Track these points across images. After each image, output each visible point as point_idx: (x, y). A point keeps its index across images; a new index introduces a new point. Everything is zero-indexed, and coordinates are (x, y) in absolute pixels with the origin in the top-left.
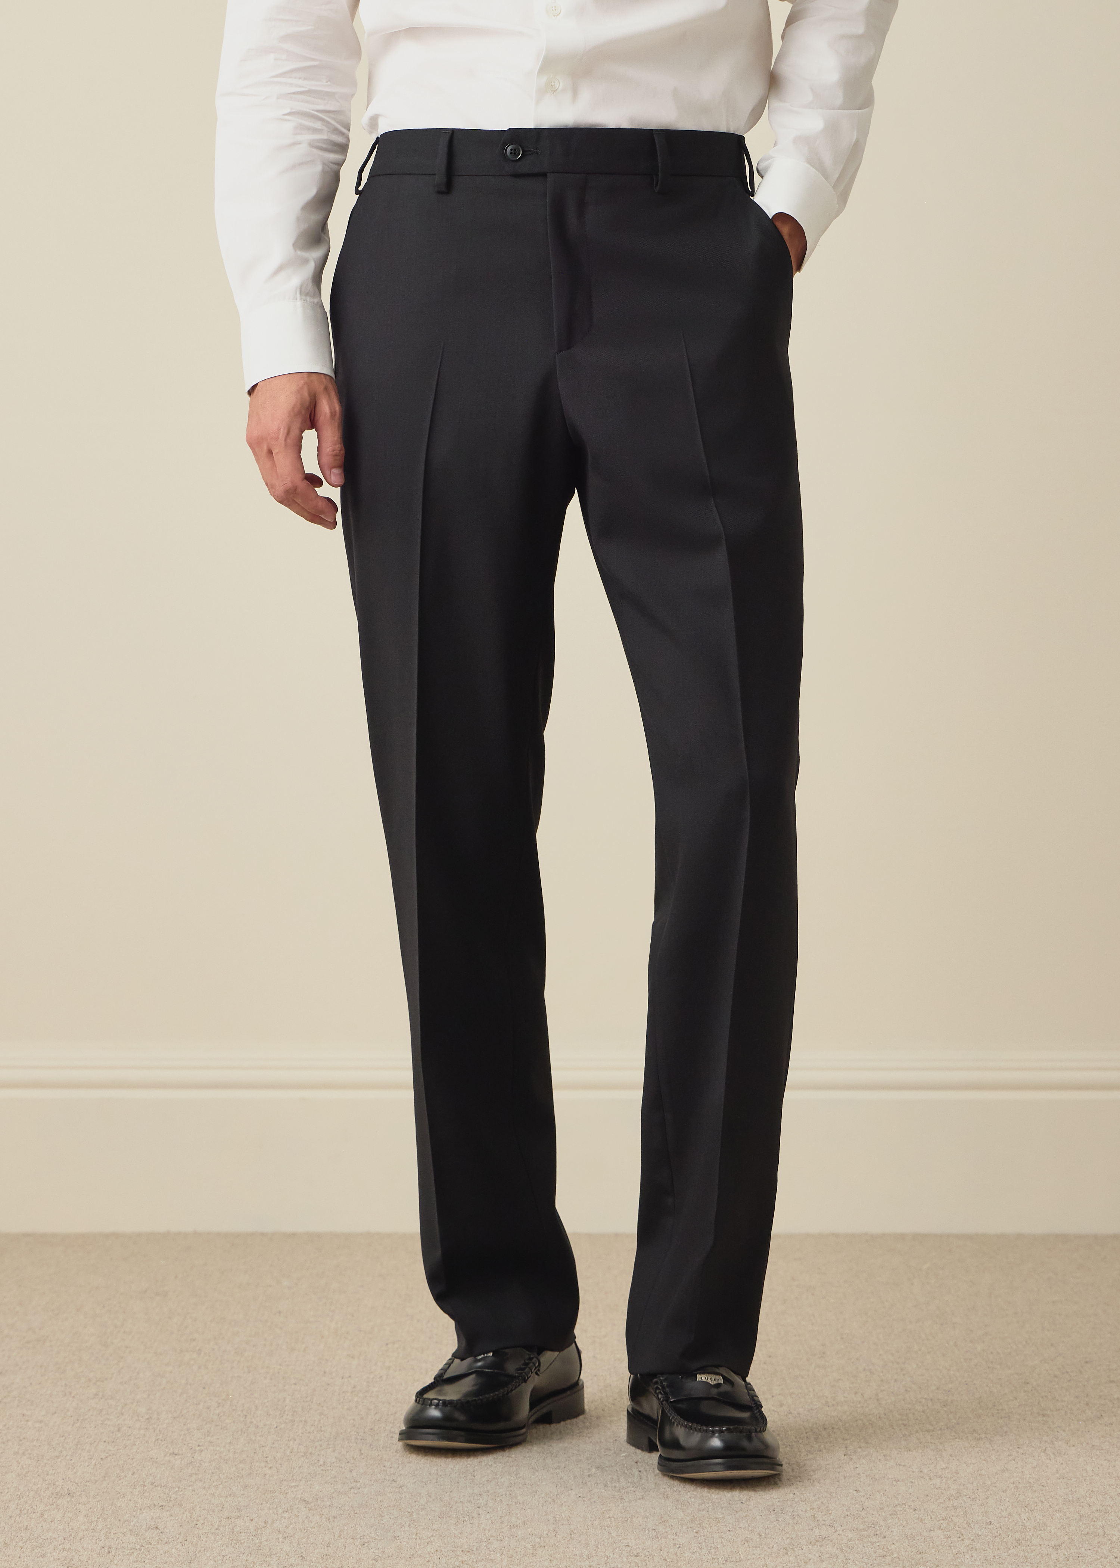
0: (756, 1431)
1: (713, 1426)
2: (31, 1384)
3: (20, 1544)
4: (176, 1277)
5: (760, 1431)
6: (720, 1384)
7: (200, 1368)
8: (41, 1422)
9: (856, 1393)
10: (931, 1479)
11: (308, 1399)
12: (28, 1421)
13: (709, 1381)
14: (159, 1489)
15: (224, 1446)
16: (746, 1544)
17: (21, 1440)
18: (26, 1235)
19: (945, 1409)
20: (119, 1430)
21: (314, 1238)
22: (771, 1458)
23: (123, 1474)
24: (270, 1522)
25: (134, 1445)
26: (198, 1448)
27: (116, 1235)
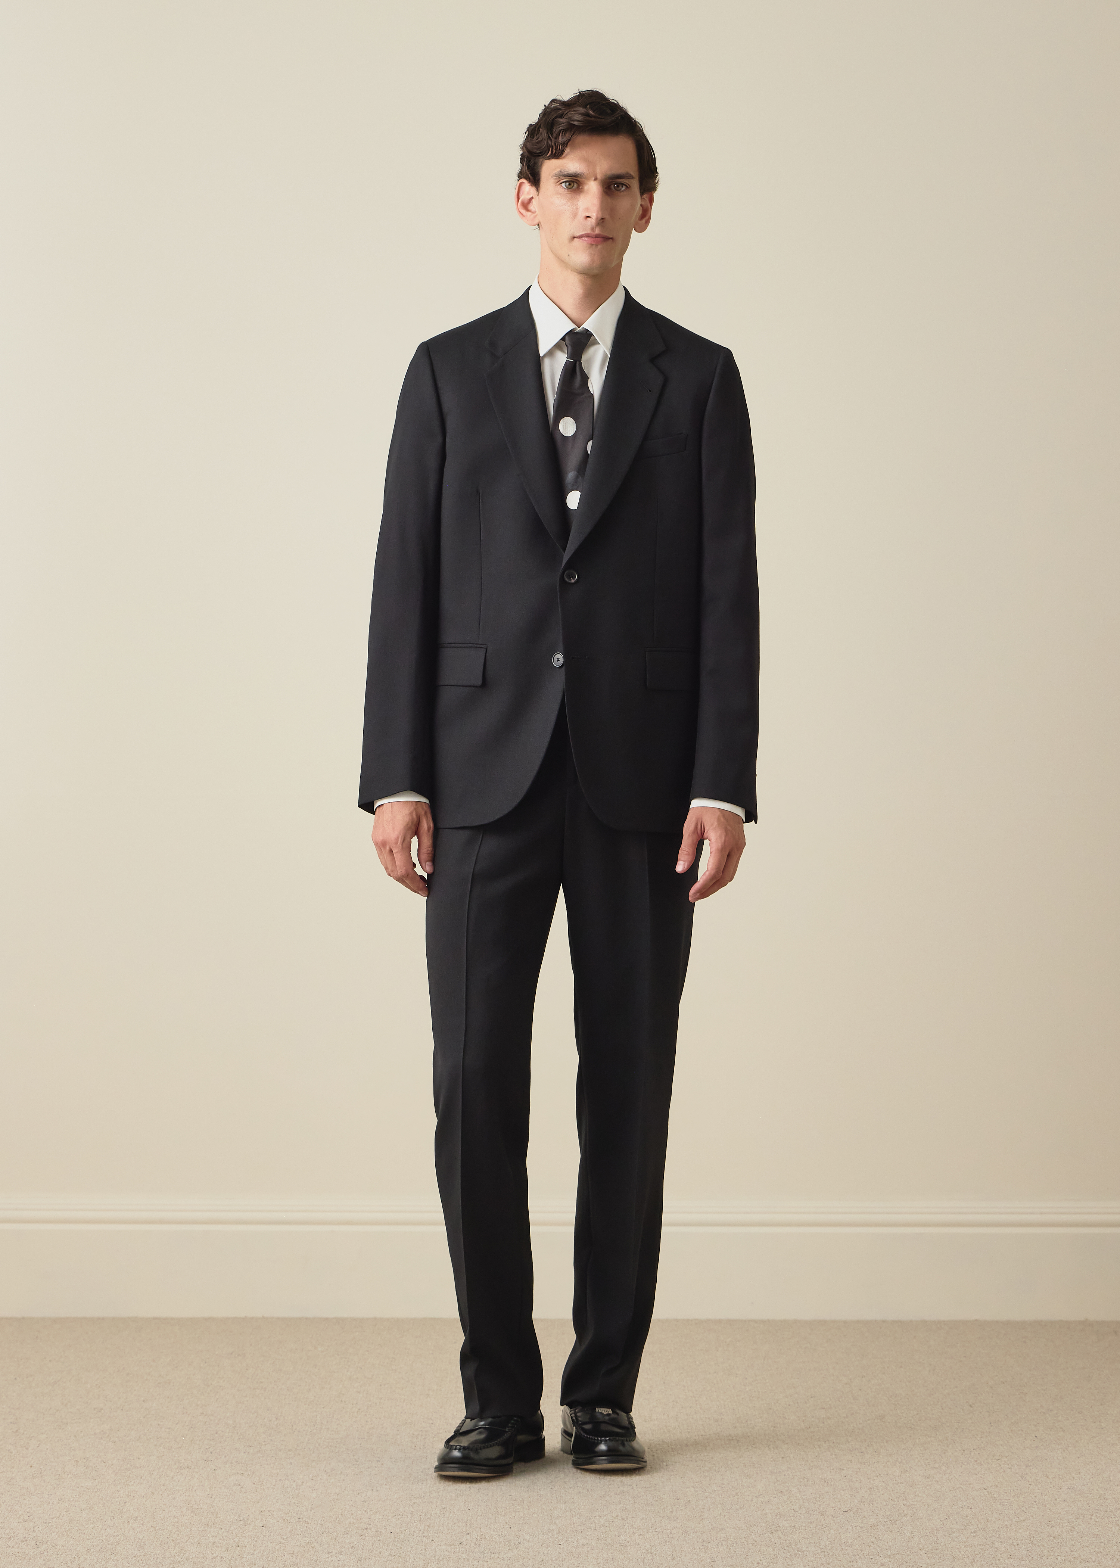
0: (627, 1441)
1: (601, 1437)
2: (162, 1407)
3: (161, 1493)
4: (251, 1345)
5: (630, 1441)
6: (610, 1414)
7: (265, 1398)
8: (169, 1428)
9: (664, 1414)
10: (696, 1461)
11: (331, 1416)
12: (161, 1428)
13: (603, 1412)
14: (241, 1464)
15: (280, 1442)
16: (579, 1495)
17: (158, 1439)
18: (155, 1319)
19: (716, 1423)
20: (216, 1433)
21: (340, 1321)
22: (636, 1457)
23: (219, 1457)
24: (305, 1482)
25: (226, 1441)
26: (264, 1443)
27: (211, 1319)
